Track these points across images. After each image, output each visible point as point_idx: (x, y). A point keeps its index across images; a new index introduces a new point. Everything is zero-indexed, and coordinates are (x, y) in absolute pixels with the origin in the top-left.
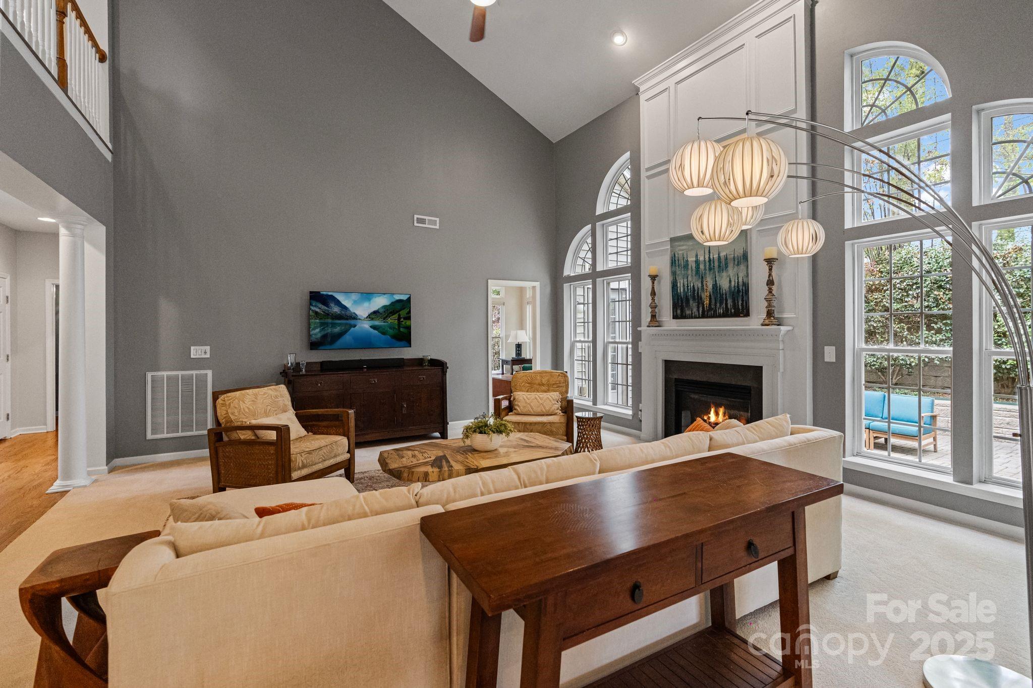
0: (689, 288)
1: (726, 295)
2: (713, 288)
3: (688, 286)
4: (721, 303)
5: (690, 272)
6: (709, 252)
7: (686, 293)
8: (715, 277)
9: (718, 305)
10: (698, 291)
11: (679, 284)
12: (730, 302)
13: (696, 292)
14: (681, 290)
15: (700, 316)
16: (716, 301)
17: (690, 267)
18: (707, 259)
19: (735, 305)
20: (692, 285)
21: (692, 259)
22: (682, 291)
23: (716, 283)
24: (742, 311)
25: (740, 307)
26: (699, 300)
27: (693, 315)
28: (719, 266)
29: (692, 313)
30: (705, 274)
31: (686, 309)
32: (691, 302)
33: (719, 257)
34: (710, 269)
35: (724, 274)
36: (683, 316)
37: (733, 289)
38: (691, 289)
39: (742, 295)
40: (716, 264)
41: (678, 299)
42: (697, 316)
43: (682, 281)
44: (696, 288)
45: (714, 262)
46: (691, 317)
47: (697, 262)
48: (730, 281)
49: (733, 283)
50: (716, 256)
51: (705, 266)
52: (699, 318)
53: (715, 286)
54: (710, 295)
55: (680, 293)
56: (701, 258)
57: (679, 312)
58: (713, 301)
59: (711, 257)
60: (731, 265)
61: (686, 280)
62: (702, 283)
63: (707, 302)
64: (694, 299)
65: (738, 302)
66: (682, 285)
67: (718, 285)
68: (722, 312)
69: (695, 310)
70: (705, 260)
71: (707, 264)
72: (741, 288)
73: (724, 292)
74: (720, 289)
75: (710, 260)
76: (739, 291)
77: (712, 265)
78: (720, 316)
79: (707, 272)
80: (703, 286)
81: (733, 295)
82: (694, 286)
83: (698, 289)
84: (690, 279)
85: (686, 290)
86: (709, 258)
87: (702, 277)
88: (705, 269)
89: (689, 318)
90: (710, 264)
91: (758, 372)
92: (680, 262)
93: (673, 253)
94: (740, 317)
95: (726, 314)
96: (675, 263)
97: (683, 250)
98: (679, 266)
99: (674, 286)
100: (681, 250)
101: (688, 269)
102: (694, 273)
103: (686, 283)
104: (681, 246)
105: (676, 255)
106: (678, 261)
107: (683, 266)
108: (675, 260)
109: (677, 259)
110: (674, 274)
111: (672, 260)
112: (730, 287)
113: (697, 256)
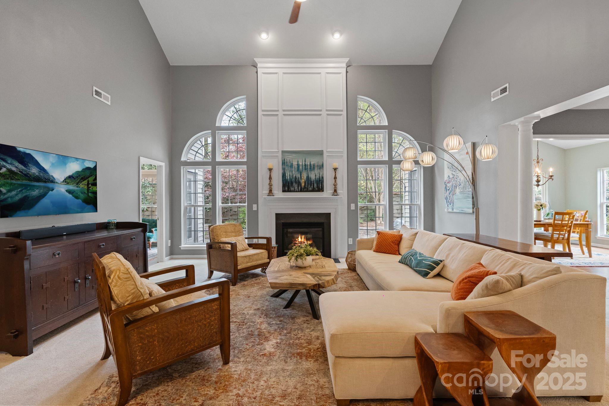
0: (293, 177)
1: (313, 181)
2: (307, 178)
3: (292, 176)
4: (311, 185)
5: (294, 169)
6: (305, 161)
7: (291, 180)
8: (308, 173)
9: (309, 186)
10: (298, 180)
11: (287, 175)
12: (315, 185)
13: (297, 179)
14: (288, 177)
15: (299, 191)
16: (308, 184)
17: (294, 167)
18: (304, 164)
19: (318, 187)
20: (295, 176)
21: (295, 163)
22: (289, 178)
23: (308, 176)
24: (320, 189)
25: (320, 187)
26: (299, 183)
27: (295, 190)
28: (310, 168)
29: (294, 190)
30: (302, 171)
31: (291, 187)
32: (294, 184)
33: (310, 164)
34: (305, 169)
35: (313, 172)
36: (289, 191)
37: (317, 179)
38: (294, 177)
39: (322, 182)
40: (309, 167)
41: (286, 182)
42: (298, 191)
43: (289, 174)
44: (297, 177)
45: (307, 166)
46: (294, 191)
47: (298, 165)
48: (316, 176)
49: (317, 177)
50: (309, 164)
51: (302, 167)
52: (299, 192)
53: (308, 177)
54: (305, 181)
55: (288, 179)
56: (301, 163)
57: (286, 189)
58: (307, 185)
59: (306, 164)
60: (316, 168)
61: (291, 173)
62: (301, 175)
63: (303, 185)
64: (296, 182)
65: (319, 185)
66: (289, 175)
67: (310, 177)
68: (311, 189)
69: (296, 188)
70: (302, 165)
71: (304, 166)
72: (321, 179)
73: (312, 180)
74: (310, 179)
75: (305, 165)
76: (320, 180)
77: (307, 167)
78: (310, 191)
79: (304, 170)
80: (301, 177)
81: (317, 182)
82: (296, 176)
83: (298, 178)
84: (293, 172)
85: (291, 178)
86: (305, 164)
87: (301, 173)
88: (302, 169)
89: (293, 192)
90: (305, 167)
91: (328, 215)
92: (288, 163)
93: (283, 159)
94: (320, 192)
95: (313, 190)
96: (285, 164)
97: (289, 158)
98: (287, 165)
99: (284, 175)
100: (288, 158)
101: (292, 168)
102: (296, 170)
103: (291, 175)
104: (288, 156)
105: (286, 160)
106: (287, 163)
107: (289, 166)
108: (285, 162)
109: (286, 162)
110: (284, 169)
111: (283, 162)
112: (315, 178)
113: (298, 162)
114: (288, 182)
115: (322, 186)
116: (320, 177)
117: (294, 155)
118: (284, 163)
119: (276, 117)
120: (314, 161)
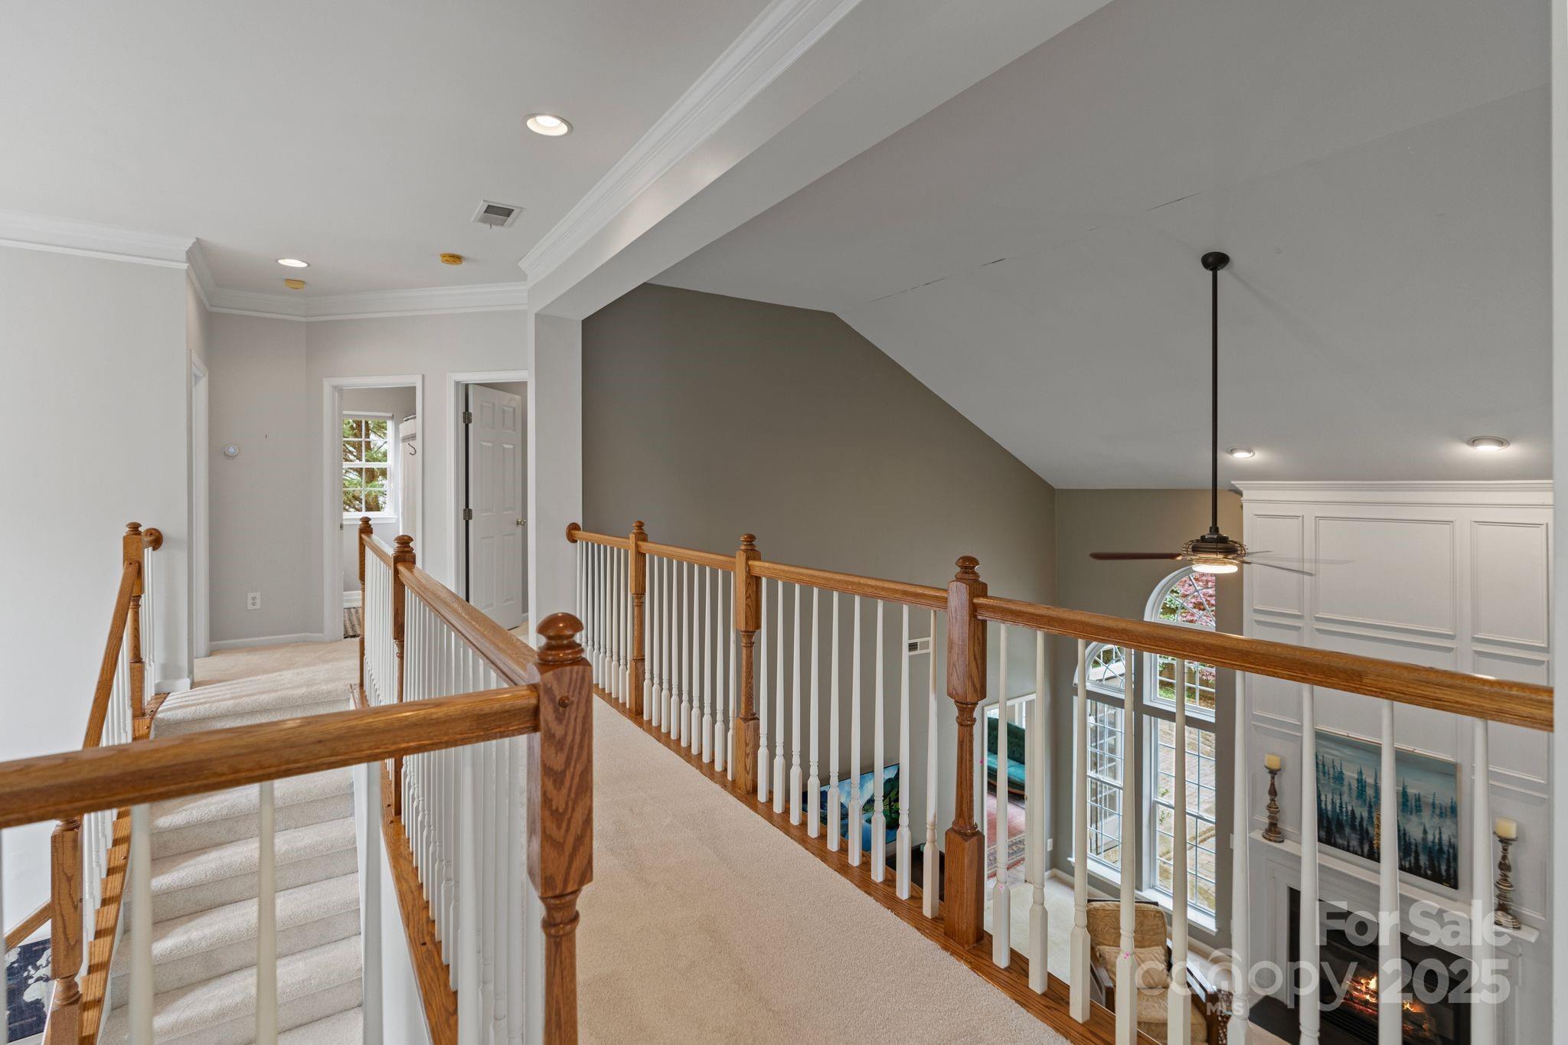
0: (1344, 810)
1: (1417, 846)
3: (1341, 807)
5: (1345, 789)
7: (1339, 816)
10: (1362, 821)
11: (1323, 797)
12: (1424, 859)
13: (1358, 821)
15: (1365, 855)
17: (1346, 783)
19: (1433, 867)
20: (1350, 808)
21: (1350, 775)
22: (1329, 807)
24: (1446, 877)
25: (1444, 873)
26: (1364, 835)
27: (1352, 849)
29: (1348, 844)
30: (1377, 803)
31: (1337, 836)
32: (1347, 830)
33: (1405, 792)
35: (1414, 819)
36: (1336, 844)
38: (1347, 812)
39: (1448, 859)
41: (1321, 817)
42: (1359, 853)
43: (1330, 797)
44: (1358, 815)
46: (1347, 849)
47: (1361, 783)
48: (1425, 832)
49: (1430, 837)
51: (1376, 793)
52: (1362, 856)
55: (1326, 809)
56: (1369, 781)
57: (1323, 833)
60: (1426, 813)
61: (1337, 797)
62: (1370, 812)
64: (1353, 827)
65: (1439, 865)
66: (1330, 800)
67: (1402, 828)
68: (1407, 866)
69: (1354, 843)
70: (1375, 786)
72: (1445, 848)
73: (1413, 841)
74: (1404, 834)
76: (1441, 850)
80: (1371, 817)
81: (1432, 853)
82: (1353, 811)
83: (1362, 818)
84: (1345, 798)
85: (1338, 811)
87: (1371, 806)
88: (1376, 798)
89: (1342, 851)
92: (1326, 768)
94: (1444, 885)
95: (1419, 873)
97: (1335, 756)
98: (1328, 774)
100: (1333, 754)
101: (1342, 784)
102: (1354, 794)
103: (1338, 802)
104: (1327, 747)
105: (1326, 760)
106: (1324, 766)
107: (1331, 776)
109: (1326, 765)
112: (1425, 839)
113: (1361, 773)
114: (1327, 817)
115: (1448, 870)
116: (1440, 839)
117: (1348, 752)
120: (1417, 788)
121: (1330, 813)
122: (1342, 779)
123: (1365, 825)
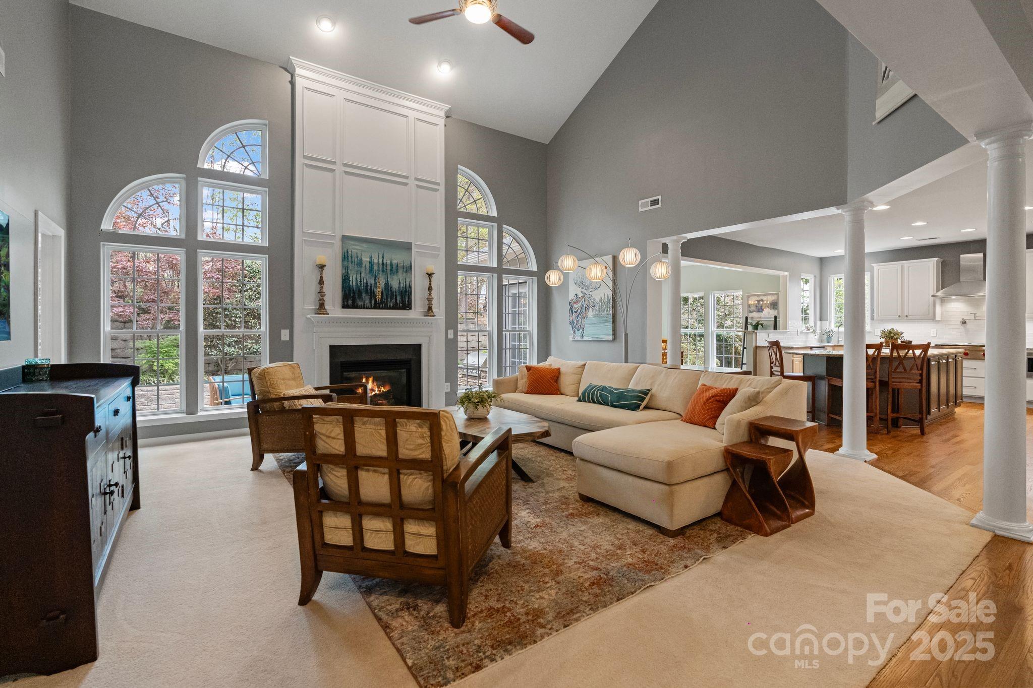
0: (362, 283)
1: (396, 292)
2: (385, 286)
3: (361, 281)
4: (391, 299)
5: (363, 269)
6: (383, 257)
7: (358, 287)
8: (388, 278)
9: (389, 300)
10: (371, 287)
11: (351, 279)
12: (399, 298)
13: (369, 287)
14: (353, 282)
15: (372, 307)
16: (387, 296)
17: (363, 265)
18: (381, 262)
19: (403, 301)
20: (365, 281)
21: (366, 259)
22: (354, 284)
23: (388, 283)
24: (406, 305)
25: (407, 303)
26: (372, 295)
27: (366, 306)
28: (391, 270)
29: (364, 304)
30: (378, 273)
31: (358, 300)
32: (364, 295)
33: (391, 264)
34: (383, 271)
35: (395, 277)
36: (355, 306)
37: (401, 289)
38: (363, 284)
39: (409, 294)
40: (389, 268)
41: (350, 291)
42: (370, 307)
43: (355, 276)
44: (369, 284)
45: (386, 266)
46: (363, 307)
47: (371, 263)
48: (400, 283)
49: (402, 285)
50: (389, 262)
51: (379, 267)
52: (371, 308)
53: (387, 285)
54: (382, 292)
55: (353, 286)
56: (375, 261)
57: (350, 302)
58: (385, 297)
59: (385, 262)
60: (400, 271)
61: (359, 276)
62: (375, 280)
63: (379, 296)
64: (367, 292)
65: (405, 299)
66: (354, 279)
67: (390, 284)
68: (392, 305)
69: (367, 301)
70: (378, 263)
71: (381, 266)
72: (408, 289)
73: (394, 290)
74: (391, 288)
75: (383, 264)
76: (406, 291)
77: (385, 268)
78: (390, 308)
79: (381, 273)
80: (376, 283)
81: (402, 293)
82: (367, 282)
83: (371, 285)
84: (363, 275)
85: (359, 284)
86: (383, 262)
87: (375, 276)
88: (378, 270)
89: (361, 308)
90: (383, 267)
91: (417, 348)
92: (353, 259)
93: (346, 249)
94: (406, 309)
95: (396, 307)
96: (348, 259)
97: (357, 249)
98: (352, 262)
99: (345, 279)
100: (355, 249)
101: (361, 267)
102: (368, 271)
103: (359, 278)
104: (353, 245)
105: (350, 252)
106: (352, 258)
107: (356, 263)
108: (348, 256)
109: (350, 256)
110: (346, 268)
111: (344, 256)
112: (399, 287)
113: (371, 258)
114: (353, 290)
115: (408, 301)
116: (406, 285)
117: (365, 245)
118: (346, 257)
119: (329, 174)
120: (397, 258)
121: (354, 287)
122: (362, 264)
123: (373, 289)
